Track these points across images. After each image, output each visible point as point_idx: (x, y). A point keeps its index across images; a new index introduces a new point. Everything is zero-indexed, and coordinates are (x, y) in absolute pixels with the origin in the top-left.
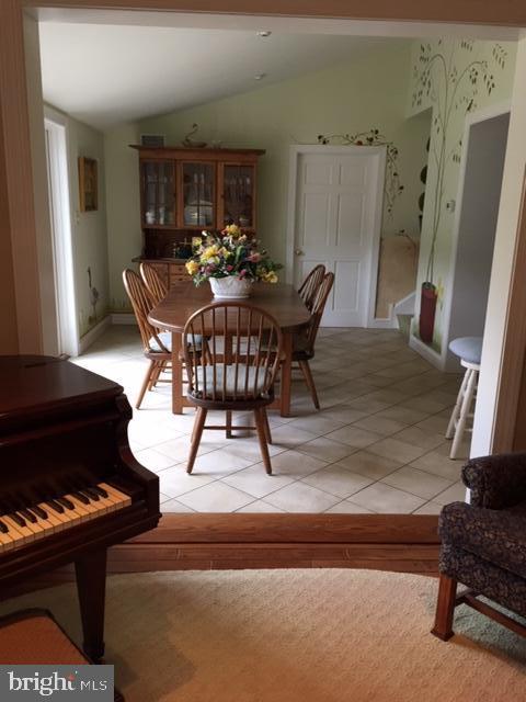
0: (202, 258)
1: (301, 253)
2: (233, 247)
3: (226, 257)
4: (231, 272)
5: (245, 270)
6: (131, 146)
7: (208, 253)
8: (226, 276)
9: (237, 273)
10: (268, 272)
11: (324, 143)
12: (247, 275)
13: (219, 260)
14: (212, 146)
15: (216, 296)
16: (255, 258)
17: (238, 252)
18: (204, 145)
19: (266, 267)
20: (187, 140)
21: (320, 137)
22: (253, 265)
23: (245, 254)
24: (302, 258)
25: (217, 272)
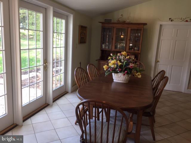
0: (110, 65)
1: (158, 61)
2: (122, 61)
3: (119, 65)
4: (121, 72)
5: (126, 71)
6: (99, 22)
7: (112, 63)
8: (118, 73)
9: (123, 72)
10: (137, 72)
11: (172, 21)
12: (127, 73)
13: (116, 66)
14: (127, 22)
15: (114, 80)
16: (132, 67)
17: (124, 63)
18: (125, 22)
19: (137, 71)
20: (119, 20)
21: (170, 19)
22: (131, 69)
23: (127, 64)
24: (158, 63)
25: (115, 71)
